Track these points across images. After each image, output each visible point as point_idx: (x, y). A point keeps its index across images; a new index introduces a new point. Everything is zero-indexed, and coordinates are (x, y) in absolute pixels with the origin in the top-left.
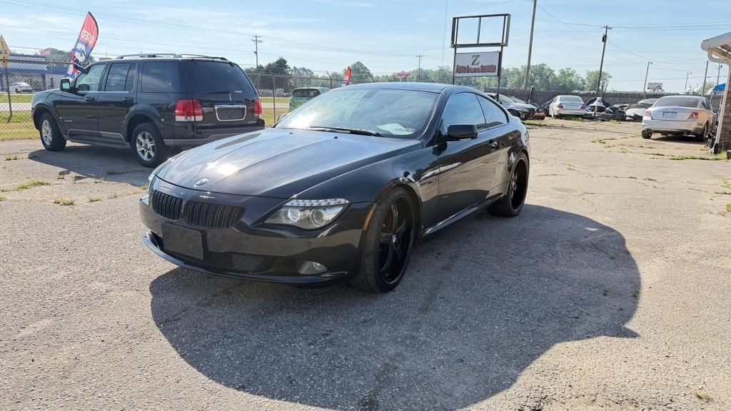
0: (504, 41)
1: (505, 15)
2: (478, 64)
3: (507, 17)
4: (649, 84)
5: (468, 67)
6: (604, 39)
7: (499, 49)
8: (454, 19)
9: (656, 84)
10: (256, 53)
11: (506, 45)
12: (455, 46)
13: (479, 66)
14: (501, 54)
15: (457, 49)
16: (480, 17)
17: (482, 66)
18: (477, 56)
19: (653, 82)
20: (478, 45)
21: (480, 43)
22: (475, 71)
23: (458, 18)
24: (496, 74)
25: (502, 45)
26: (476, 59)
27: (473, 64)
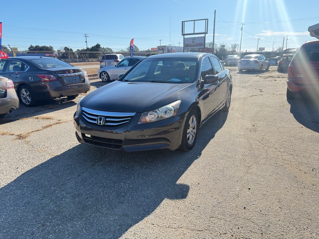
0: (206, 32)
1: (206, 19)
2: (195, 43)
3: (207, 20)
4: (259, 48)
5: (190, 44)
7: (204, 35)
8: (182, 22)
9: (262, 48)
10: (86, 42)
11: (207, 33)
12: (184, 35)
13: (195, 44)
14: (205, 37)
15: (185, 36)
16: (194, 20)
17: (196, 44)
18: (194, 39)
20: (194, 34)
21: (195, 33)
22: (194, 46)
23: (184, 22)
24: (203, 47)
25: (205, 33)
26: (194, 41)
27: (192, 43)
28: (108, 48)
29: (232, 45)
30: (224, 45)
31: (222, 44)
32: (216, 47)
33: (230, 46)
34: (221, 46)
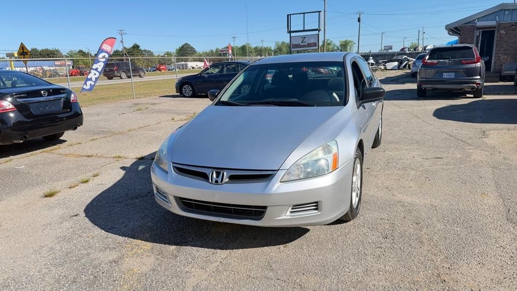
0: (320, 28)
2: (305, 42)
4: (385, 47)
5: (299, 44)
7: (317, 32)
8: (288, 15)
9: (389, 46)
10: (122, 42)
12: (290, 32)
13: (306, 43)
14: (318, 35)
15: (292, 34)
16: (304, 13)
17: (308, 44)
18: (304, 37)
19: (387, 45)
20: (304, 31)
21: (305, 29)
22: (304, 46)
23: (290, 15)
24: (317, 47)
25: (319, 30)
26: (304, 39)
27: (302, 42)
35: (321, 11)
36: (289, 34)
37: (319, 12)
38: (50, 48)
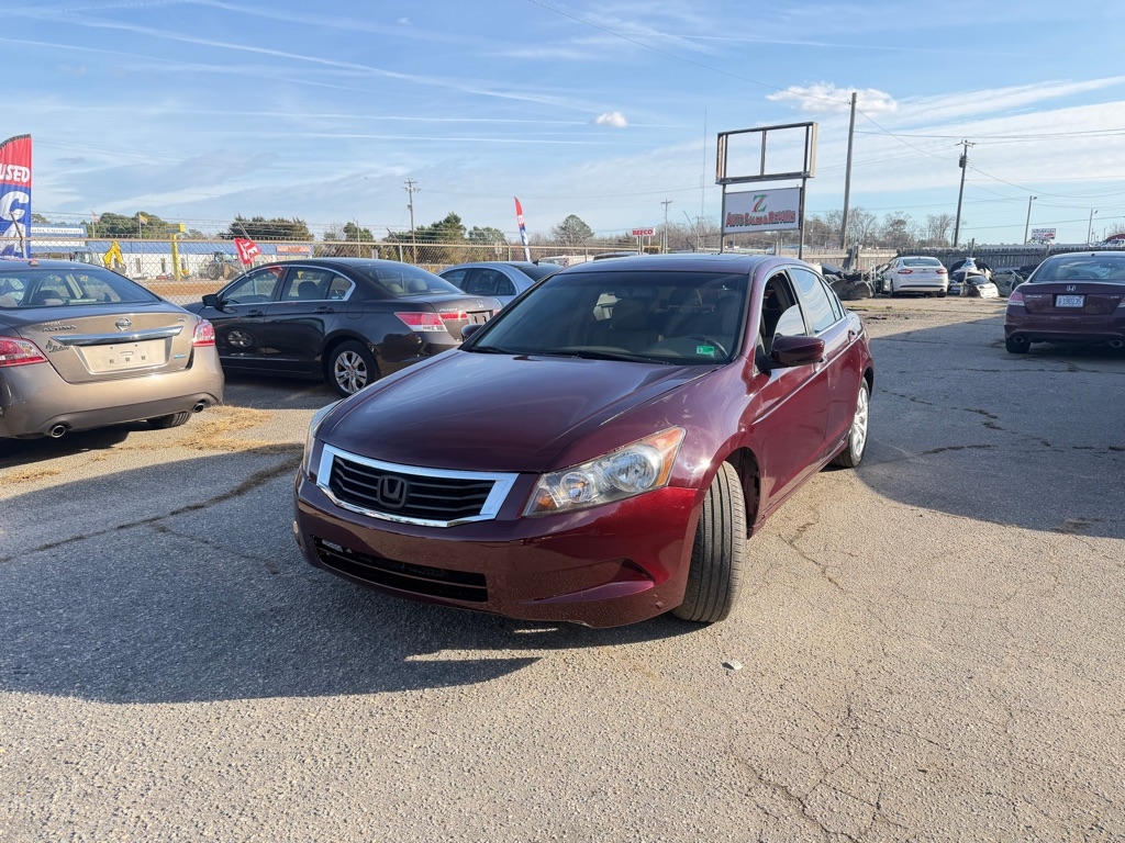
0: (807, 169)
2: (763, 210)
3: (810, 128)
4: (1034, 231)
5: (747, 215)
6: (963, 163)
7: (798, 182)
8: (720, 135)
9: (1045, 231)
10: (410, 207)
11: (811, 176)
12: (723, 182)
13: (766, 213)
14: (802, 190)
15: (728, 186)
16: (764, 130)
17: (771, 214)
18: (762, 196)
19: (1042, 227)
20: (762, 178)
21: (765, 173)
22: (759, 221)
23: (727, 134)
24: (796, 225)
25: (804, 176)
26: (760, 202)
27: (755, 210)
28: (488, 229)
29: (933, 219)
30: (902, 218)
31: (895, 217)
32: (871, 226)
33: (924, 223)
34: (891, 222)
35: (811, 124)
36: (722, 187)
37: (808, 125)
38: (289, 218)
